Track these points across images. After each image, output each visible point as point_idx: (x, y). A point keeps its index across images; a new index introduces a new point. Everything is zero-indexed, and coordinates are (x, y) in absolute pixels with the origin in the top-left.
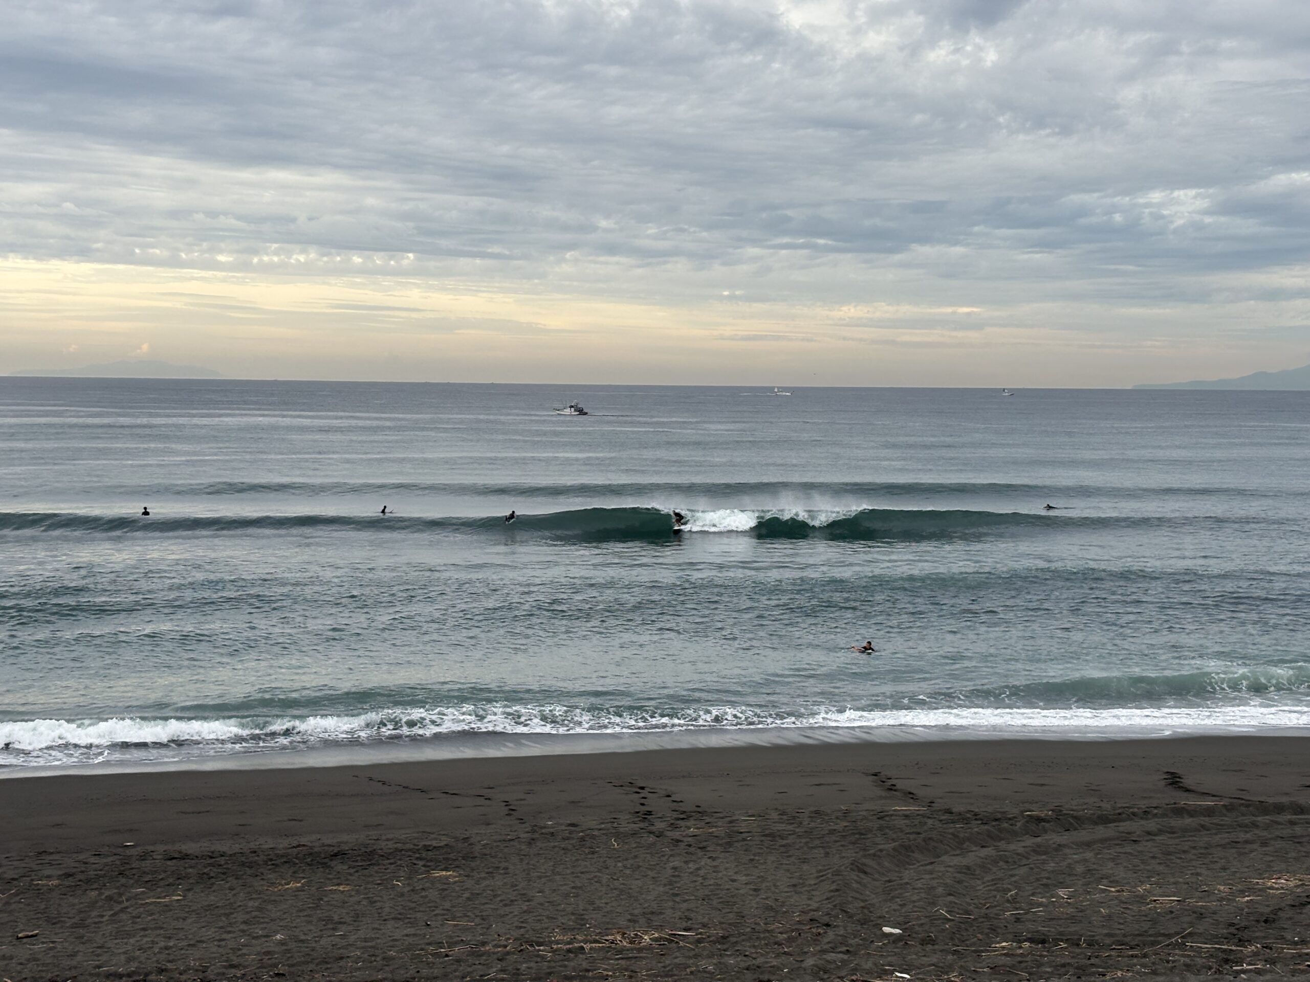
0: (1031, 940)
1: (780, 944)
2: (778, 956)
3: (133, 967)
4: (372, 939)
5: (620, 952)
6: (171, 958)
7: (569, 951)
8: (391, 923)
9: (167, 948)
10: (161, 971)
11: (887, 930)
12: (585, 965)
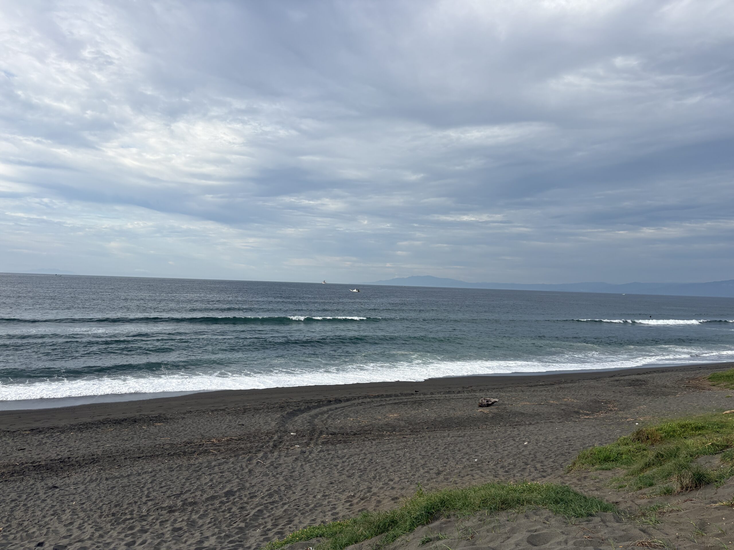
0: (331, 434)
1: (262, 439)
2: (262, 443)
3: (59, 457)
4: (138, 444)
5: (215, 444)
6: (72, 453)
7: (200, 445)
8: (143, 440)
9: (70, 451)
10: (69, 458)
11: (292, 434)
12: (206, 448)
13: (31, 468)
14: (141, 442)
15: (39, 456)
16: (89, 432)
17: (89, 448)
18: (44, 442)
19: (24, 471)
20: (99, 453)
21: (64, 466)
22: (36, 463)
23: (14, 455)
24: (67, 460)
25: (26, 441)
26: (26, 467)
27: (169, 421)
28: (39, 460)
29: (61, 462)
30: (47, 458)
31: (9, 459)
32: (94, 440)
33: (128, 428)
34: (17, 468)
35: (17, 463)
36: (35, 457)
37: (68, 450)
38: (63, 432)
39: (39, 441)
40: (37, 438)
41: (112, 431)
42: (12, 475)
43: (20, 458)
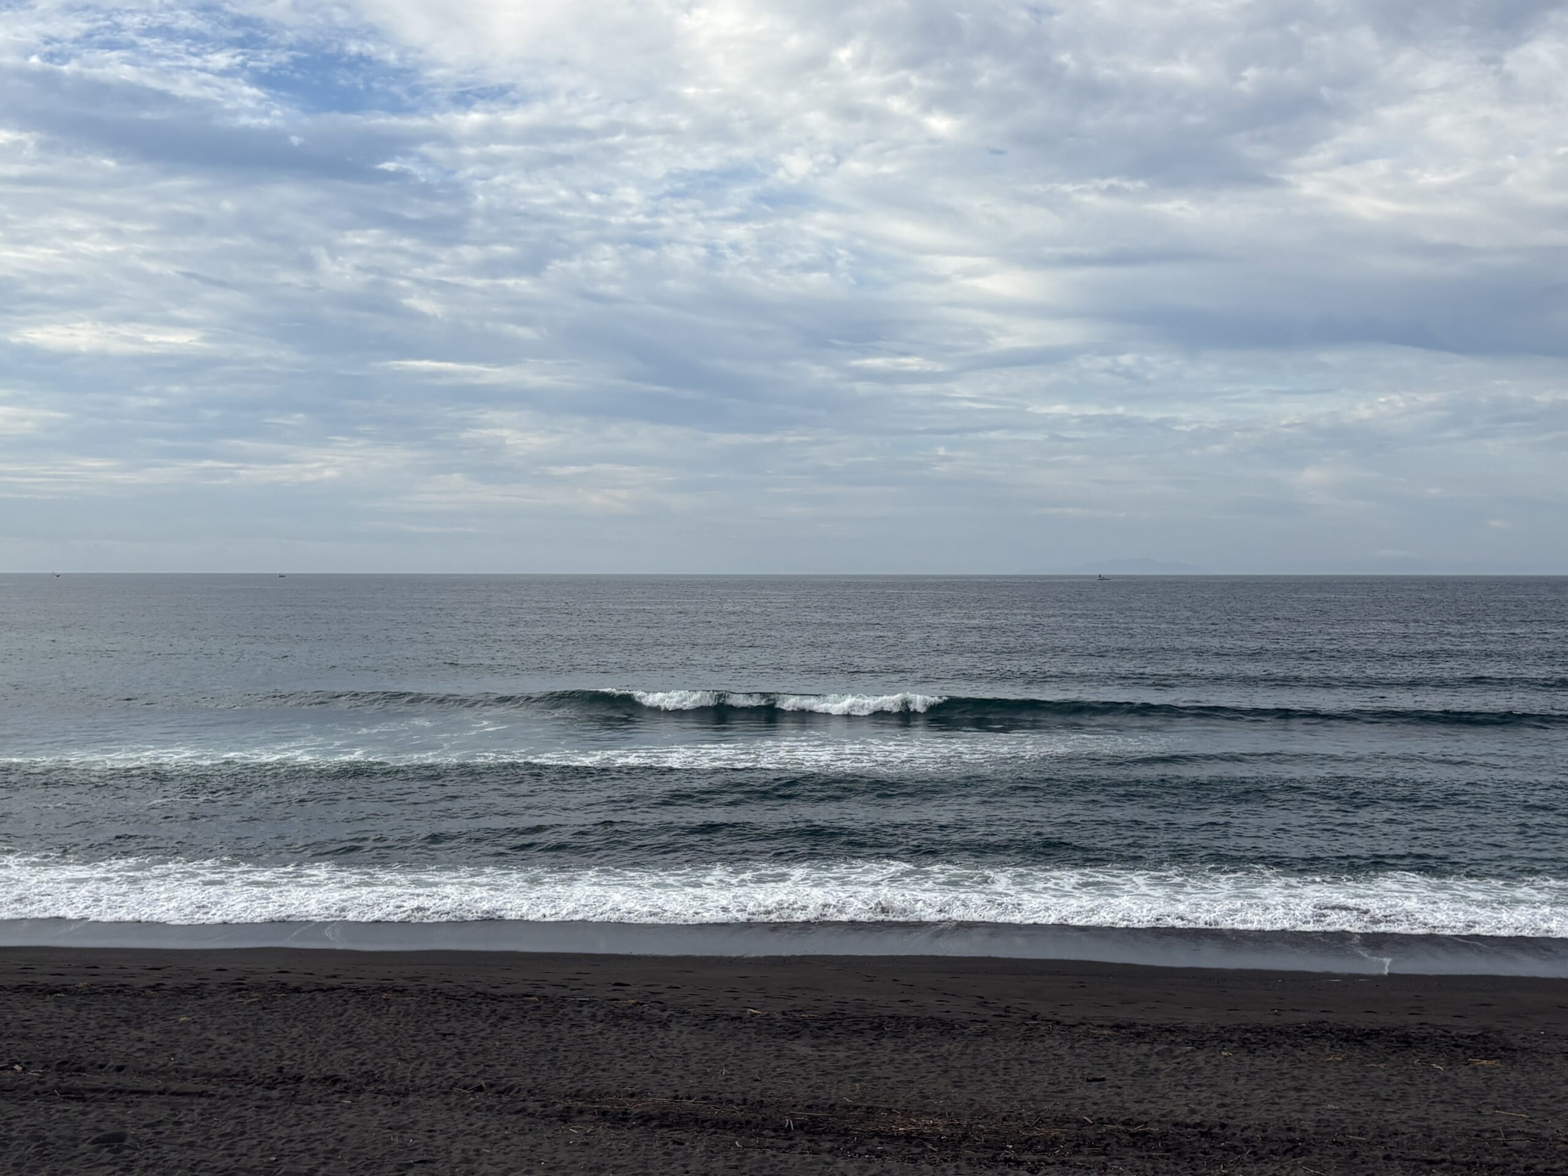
13: (1126, 1139)
14: (1432, 1111)
15: (1142, 1108)
16: (1273, 1056)
17: (1277, 1107)
18: (1152, 1066)
19: (1108, 1145)
20: (1309, 1125)
21: (1212, 1147)
22: (1136, 1125)
23: (1080, 1092)
24: (1217, 1130)
25: (1107, 1057)
26: (1110, 1133)
27: (1518, 1055)
28: (1145, 1119)
29: (1202, 1134)
30: (1163, 1116)
31: (1066, 1102)
32: (1290, 1084)
33: (1386, 1060)
34: (1089, 1132)
35: (1089, 1116)
36: (1134, 1108)
37: (1219, 1102)
38: (1200, 1045)
39: (1138, 1062)
40: (1132, 1052)
41: (1339, 1062)
42: (1077, 1150)
43: (1095, 1104)
